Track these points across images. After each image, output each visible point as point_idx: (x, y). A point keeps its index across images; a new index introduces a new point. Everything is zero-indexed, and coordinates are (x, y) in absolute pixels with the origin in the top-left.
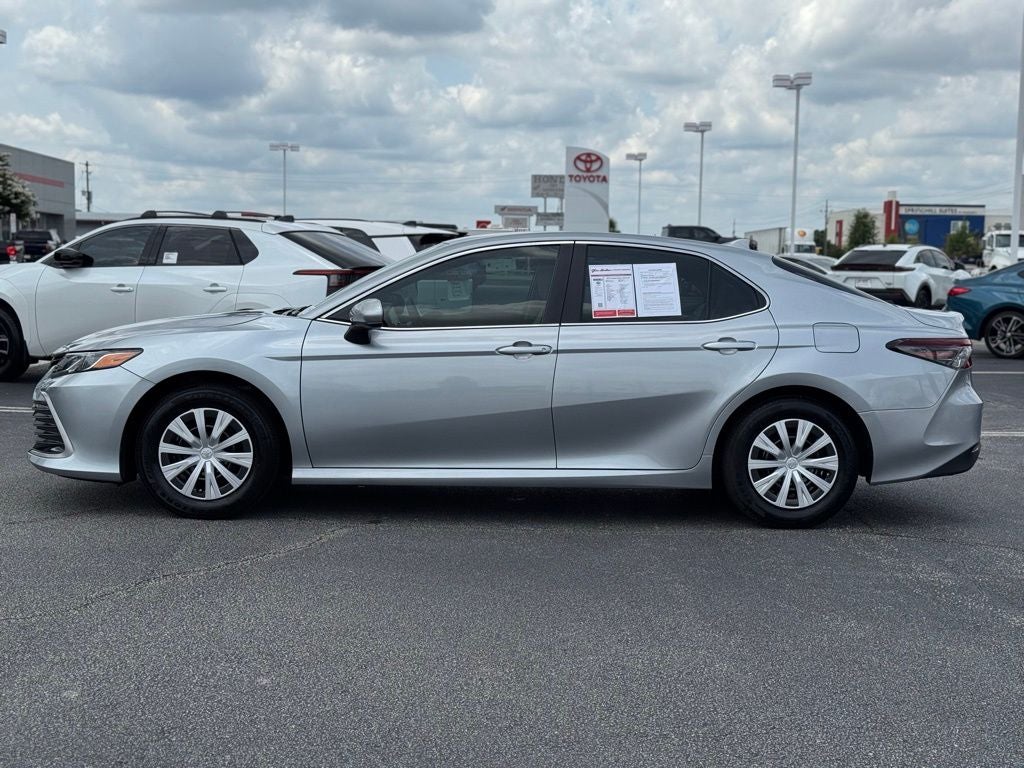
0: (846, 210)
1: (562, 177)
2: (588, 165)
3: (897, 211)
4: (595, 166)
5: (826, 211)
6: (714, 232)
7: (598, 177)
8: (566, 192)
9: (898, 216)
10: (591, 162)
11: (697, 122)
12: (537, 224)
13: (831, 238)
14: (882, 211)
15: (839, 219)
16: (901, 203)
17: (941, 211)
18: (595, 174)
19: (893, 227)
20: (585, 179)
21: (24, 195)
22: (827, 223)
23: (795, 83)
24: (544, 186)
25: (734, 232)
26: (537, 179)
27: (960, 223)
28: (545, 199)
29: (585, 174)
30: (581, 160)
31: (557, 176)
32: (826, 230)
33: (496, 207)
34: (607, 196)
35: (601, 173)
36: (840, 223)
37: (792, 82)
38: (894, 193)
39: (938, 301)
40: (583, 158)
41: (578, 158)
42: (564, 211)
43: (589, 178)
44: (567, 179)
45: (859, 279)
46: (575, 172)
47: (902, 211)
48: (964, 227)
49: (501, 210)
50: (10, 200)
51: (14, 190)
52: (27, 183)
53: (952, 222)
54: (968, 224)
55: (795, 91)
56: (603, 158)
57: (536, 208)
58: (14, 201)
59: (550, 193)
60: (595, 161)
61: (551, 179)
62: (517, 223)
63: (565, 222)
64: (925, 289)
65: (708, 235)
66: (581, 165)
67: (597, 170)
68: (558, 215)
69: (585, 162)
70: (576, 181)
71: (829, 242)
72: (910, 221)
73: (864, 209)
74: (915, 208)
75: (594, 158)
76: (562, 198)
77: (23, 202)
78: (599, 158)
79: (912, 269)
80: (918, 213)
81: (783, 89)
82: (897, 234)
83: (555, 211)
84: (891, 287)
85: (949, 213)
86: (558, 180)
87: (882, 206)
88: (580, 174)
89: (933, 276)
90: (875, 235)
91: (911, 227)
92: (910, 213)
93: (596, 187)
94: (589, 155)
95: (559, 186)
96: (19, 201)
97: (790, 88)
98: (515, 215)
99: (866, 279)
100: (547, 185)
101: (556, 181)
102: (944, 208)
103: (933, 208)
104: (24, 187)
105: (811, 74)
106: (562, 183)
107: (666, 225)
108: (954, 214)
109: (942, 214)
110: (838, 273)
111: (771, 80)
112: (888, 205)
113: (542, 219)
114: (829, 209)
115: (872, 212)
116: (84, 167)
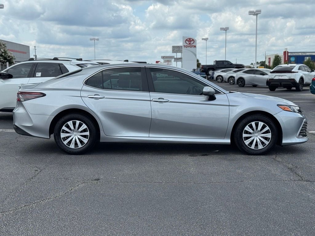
0: (272, 54)
1: (182, 46)
2: (190, 42)
3: (288, 54)
4: (192, 42)
5: (265, 55)
6: (230, 62)
7: (193, 46)
8: (183, 51)
9: (288, 56)
10: (191, 41)
11: (224, 27)
12: (174, 61)
13: (267, 63)
14: (283, 55)
15: (269, 57)
16: (289, 52)
17: (301, 54)
18: (192, 45)
19: (286, 59)
20: (189, 46)
21: (11, 56)
22: (266, 59)
23: (256, 13)
24: (176, 49)
25: (236, 62)
26: (174, 47)
27: (308, 58)
28: (176, 53)
29: (189, 45)
30: (188, 41)
31: (180, 46)
32: (265, 61)
33: (162, 57)
34: (196, 52)
35: (194, 45)
36: (270, 59)
37: (255, 13)
38: (287, 49)
39: (306, 82)
40: (188, 40)
41: (187, 40)
42: (182, 57)
43: (190, 46)
44: (183, 47)
45: (280, 76)
46: (186, 45)
47: (289, 54)
48: (309, 59)
49: (163, 57)
50: (7, 58)
51: (8, 55)
52: (12, 53)
53: (305, 57)
54: (310, 58)
55: (256, 16)
56: (194, 40)
57: (174, 56)
58: (8, 59)
59: (179, 51)
60: (192, 41)
61: (178, 47)
62: (168, 61)
63: (183, 61)
64: (302, 79)
65: (229, 63)
66: (188, 42)
67: (192, 44)
68: (181, 58)
69: (189, 41)
70: (186, 47)
71: (266, 65)
72: (292, 57)
73: (277, 54)
74: (293, 53)
75: (191, 40)
76: (182, 53)
77: (11, 59)
78: (193, 40)
79: (298, 72)
80: (294, 55)
81: (252, 15)
82: (288, 61)
83: (180, 57)
84: (290, 78)
85: (304, 55)
86: (181, 47)
87: (283, 53)
88: (187, 45)
89: (304, 74)
90: (281, 62)
91: (293, 59)
92: (292, 55)
93: (193, 49)
94: (190, 39)
95: (181, 49)
96: (10, 58)
97: (254, 15)
98: (167, 59)
99: (282, 76)
100: (177, 49)
101: (180, 48)
102: (302, 53)
103: (299, 53)
104: (11, 54)
105: (261, 10)
106: (182, 48)
107: (215, 60)
108: (306, 55)
109: (302, 55)
110: (272, 74)
111: (248, 12)
112: (285, 53)
113: (176, 60)
114: (266, 54)
115: (280, 55)
116: (34, 48)
